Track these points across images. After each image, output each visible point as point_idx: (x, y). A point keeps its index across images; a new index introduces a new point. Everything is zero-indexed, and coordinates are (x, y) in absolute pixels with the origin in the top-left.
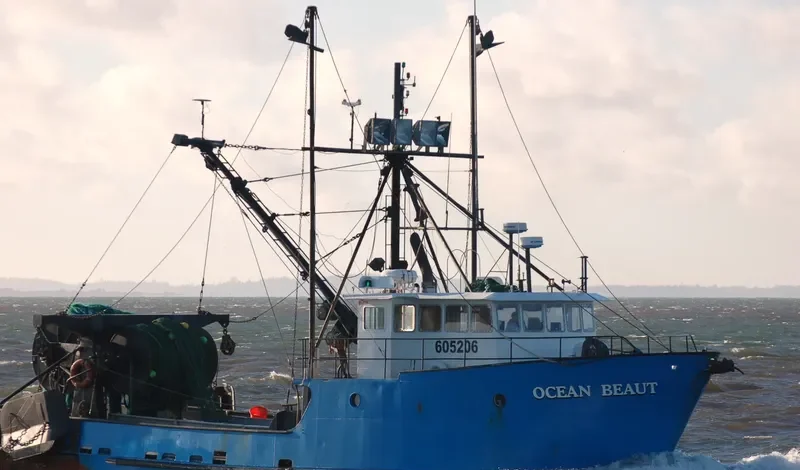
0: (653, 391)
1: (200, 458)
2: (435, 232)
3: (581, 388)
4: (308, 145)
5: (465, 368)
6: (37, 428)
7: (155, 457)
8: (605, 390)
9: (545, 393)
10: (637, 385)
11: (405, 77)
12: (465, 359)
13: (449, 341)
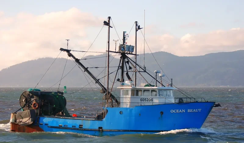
0: (200, 111)
1: (75, 126)
2: (138, 72)
3: (183, 110)
4: (108, 50)
5: (153, 105)
6: (28, 119)
7: (62, 126)
8: (189, 111)
9: (174, 111)
10: (196, 110)
11: (126, 35)
12: (153, 103)
13: (144, 99)
